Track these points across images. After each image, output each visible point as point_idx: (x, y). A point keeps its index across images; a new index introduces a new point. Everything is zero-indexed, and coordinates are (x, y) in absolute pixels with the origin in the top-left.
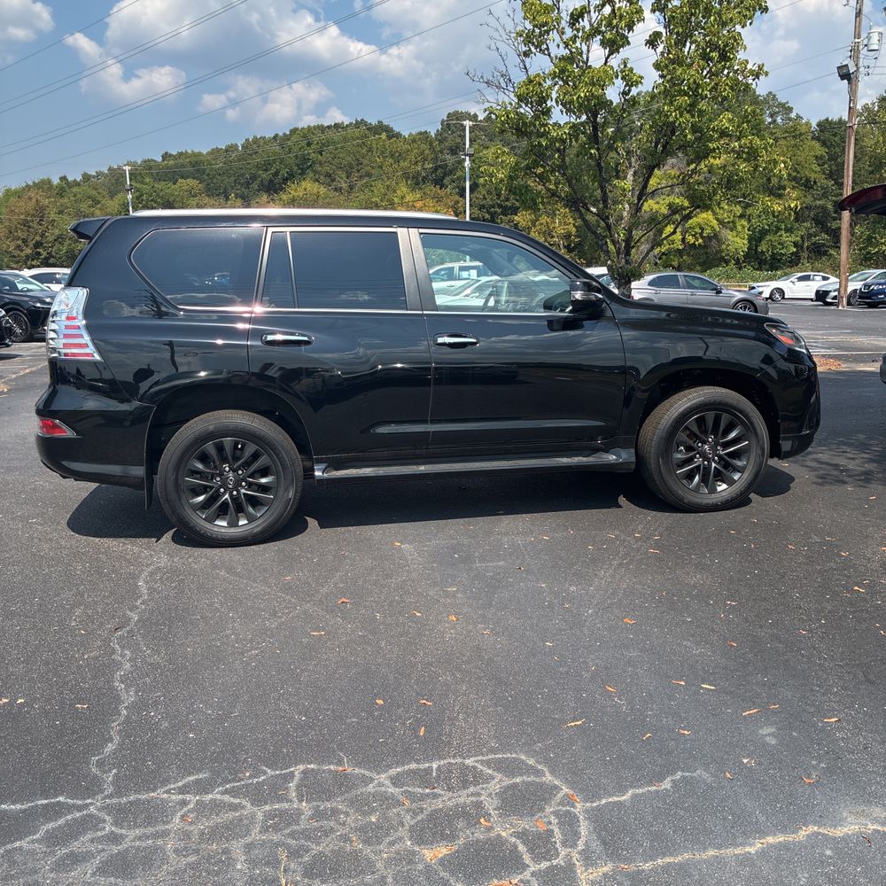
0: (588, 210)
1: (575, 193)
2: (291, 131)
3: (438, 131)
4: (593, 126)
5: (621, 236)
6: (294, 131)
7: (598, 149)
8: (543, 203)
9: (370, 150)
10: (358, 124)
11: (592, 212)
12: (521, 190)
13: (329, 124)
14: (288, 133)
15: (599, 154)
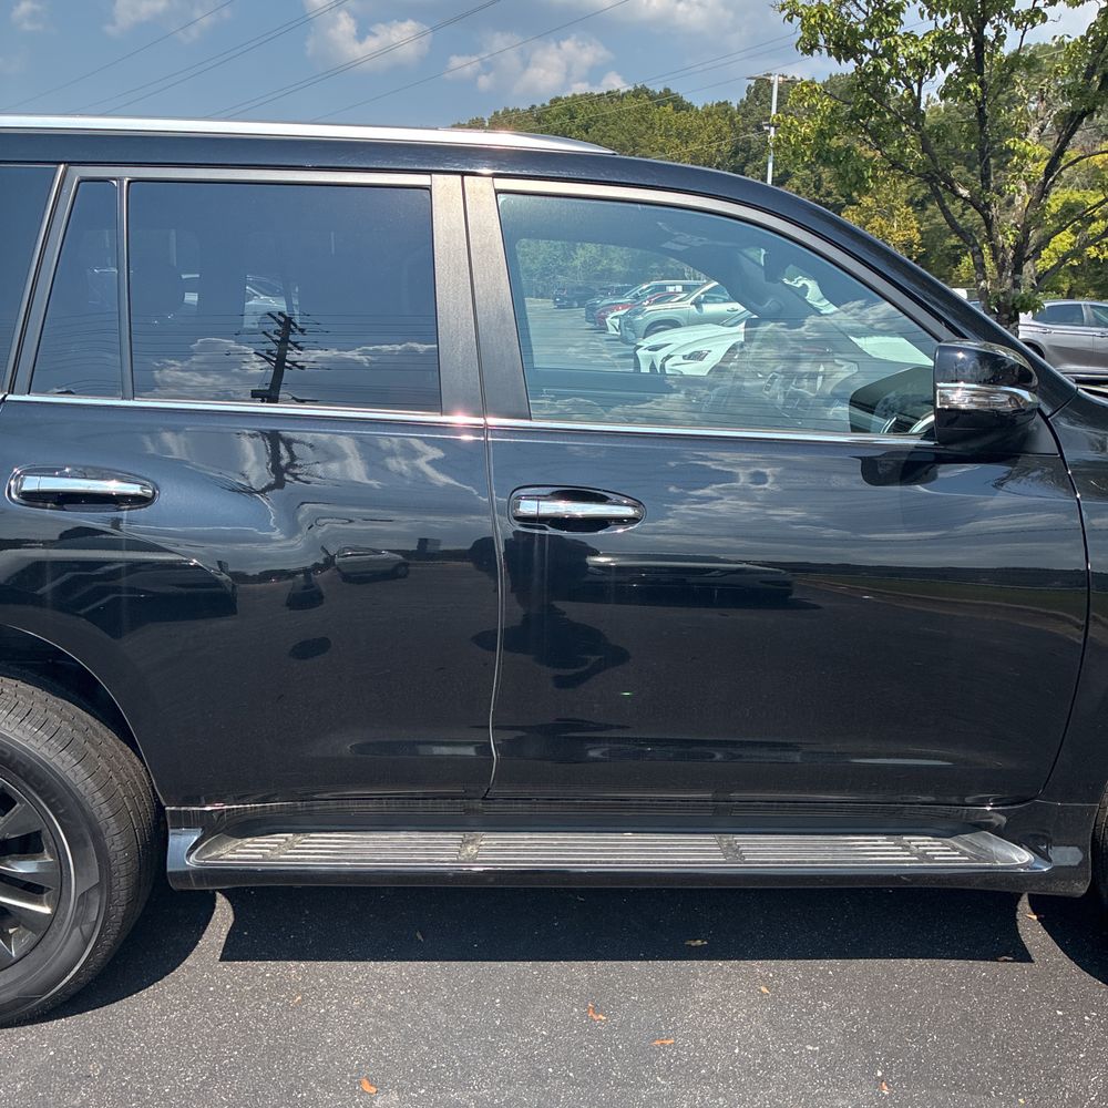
0: (954, 191)
1: (934, 161)
2: (552, 102)
3: (742, 101)
4: (975, 43)
5: (1008, 240)
6: (555, 101)
7: (982, 84)
8: (874, 178)
9: (651, 127)
10: (637, 94)
11: (960, 196)
12: (837, 155)
13: (599, 93)
14: (547, 104)
15: (983, 92)
